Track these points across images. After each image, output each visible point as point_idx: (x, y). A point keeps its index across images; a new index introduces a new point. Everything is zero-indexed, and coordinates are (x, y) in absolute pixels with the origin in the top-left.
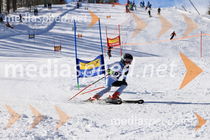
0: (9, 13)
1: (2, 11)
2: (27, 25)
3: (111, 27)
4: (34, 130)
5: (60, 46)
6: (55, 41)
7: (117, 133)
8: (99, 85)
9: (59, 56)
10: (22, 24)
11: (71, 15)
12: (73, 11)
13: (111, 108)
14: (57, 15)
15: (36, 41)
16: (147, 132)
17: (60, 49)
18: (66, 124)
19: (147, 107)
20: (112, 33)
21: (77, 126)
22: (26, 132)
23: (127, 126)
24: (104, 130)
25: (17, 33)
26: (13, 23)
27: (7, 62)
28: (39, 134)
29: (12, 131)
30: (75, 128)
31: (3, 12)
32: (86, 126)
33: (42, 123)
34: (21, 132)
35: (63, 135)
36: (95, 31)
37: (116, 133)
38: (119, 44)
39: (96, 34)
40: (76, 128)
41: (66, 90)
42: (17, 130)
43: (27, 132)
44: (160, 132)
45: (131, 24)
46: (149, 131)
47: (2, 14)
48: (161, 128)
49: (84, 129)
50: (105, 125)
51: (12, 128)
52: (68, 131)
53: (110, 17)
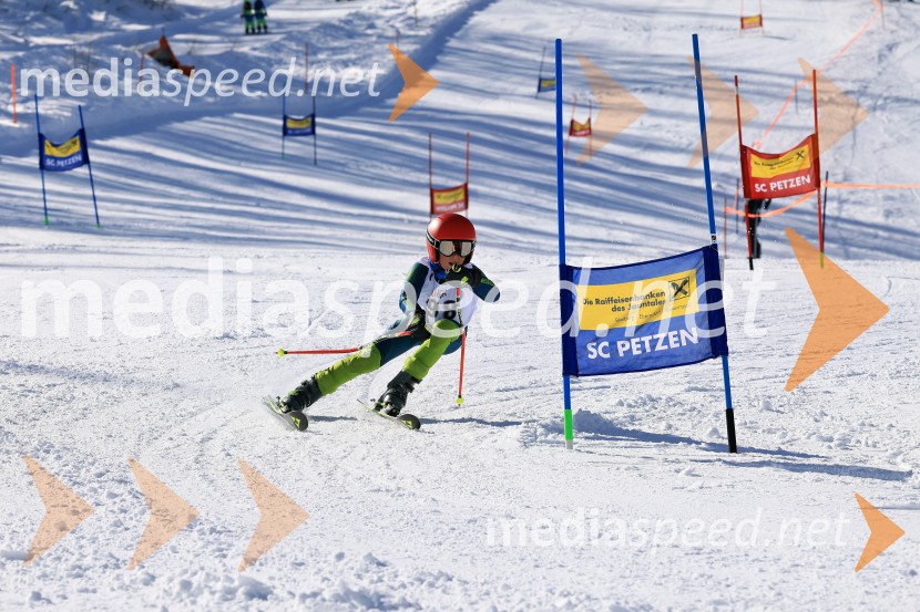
2: (272, 56)
3: (763, 84)
5: (466, 185)
8: (690, 424)
10: (242, 53)
15: (322, 154)
17: (462, 205)
20: (770, 118)
25: (208, 104)
26: (191, 45)
36: (666, 103)
38: (808, 181)
39: (673, 122)
41: (497, 445)
45: (884, 64)
53: (761, 24)
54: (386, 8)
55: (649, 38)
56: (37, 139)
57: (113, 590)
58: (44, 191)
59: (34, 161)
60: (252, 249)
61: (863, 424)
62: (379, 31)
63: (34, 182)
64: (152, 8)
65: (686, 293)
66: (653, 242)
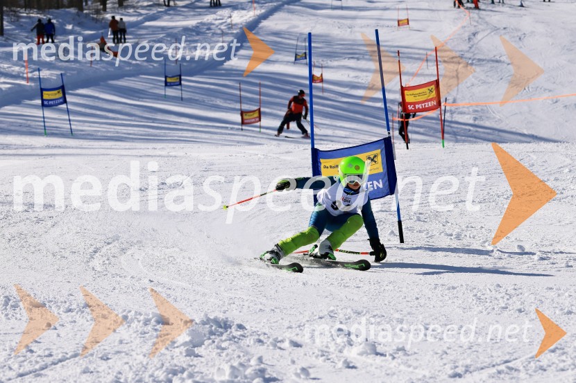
0: (105, 9)
1: (84, 4)
3: (411, 54)
4: (191, 363)
5: (259, 109)
6: (243, 94)
7: (440, 374)
9: (256, 140)
11: (290, 16)
12: (297, 3)
13: (417, 299)
14: (248, 16)
15: (185, 95)
16: (529, 372)
17: (258, 119)
18: (286, 345)
19: (526, 295)
20: (414, 70)
21: (319, 350)
22: (167, 369)
23: (469, 351)
24: (399, 365)
25: (130, 70)
27: (101, 157)
28: (206, 375)
29: (128, 363)
30: (314, 358)
31: (89, 7)
32: (345, 352)
33: (214, 342)
34: (153, 369)
35: (279, 378)
36: (363, 64)
37: (437, 373)
38: (435, 103)
39: (365, 74)
40: (317, 357)
42: (141, 363)
43: (170, 368)
44: (570, 370)
45: (471, 43)
46: (536, 367)
47: (85, 12)
48: (572, 361)
49: (339, 360)
50: (403, 349)
51: (126, 356)
52: (293, 368)
53: (408, 24)
54: (216, 20)
55: (351, 32)
56: (40, 91)
57: (88, 321)
58: (44, 118)
59: (39, 102)
60: (151, 144)
61: (467, 227)
62: (213, 31)
63: (39, 113)
64: (96, 23)
65: (375, 162)
66: (356, 136)
